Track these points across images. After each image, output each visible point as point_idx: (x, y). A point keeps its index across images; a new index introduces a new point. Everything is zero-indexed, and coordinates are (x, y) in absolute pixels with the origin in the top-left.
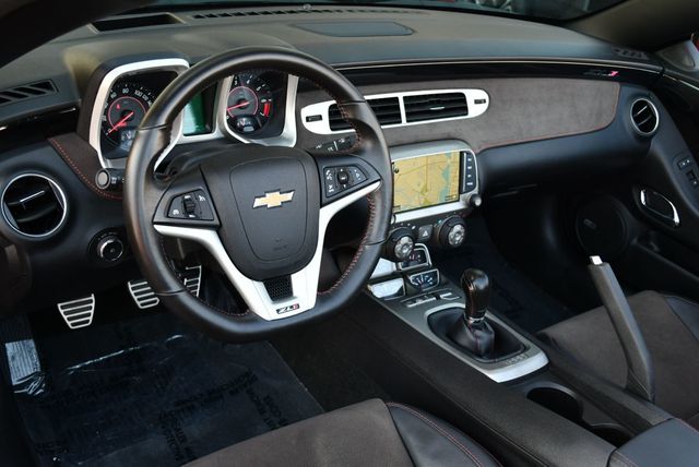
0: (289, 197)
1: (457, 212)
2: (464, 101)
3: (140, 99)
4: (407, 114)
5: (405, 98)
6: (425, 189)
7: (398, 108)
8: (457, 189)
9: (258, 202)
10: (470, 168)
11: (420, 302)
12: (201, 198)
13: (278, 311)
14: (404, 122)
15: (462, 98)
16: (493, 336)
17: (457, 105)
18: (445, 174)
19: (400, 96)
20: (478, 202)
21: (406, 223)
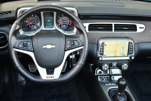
0: (54, 46)
1: (126, 60)
2: (136, 27)
3: (36, 18)
4: (115, 29)
5: (115, 24)
7: (112, 27)
8: (127, 53)
9: (44, 47)
10: (131, 47)
11: (110, 84)
12: (29, 43)
13: (47, 77)
14: (113, 31)
16: (126, 100)
17: (134, 28)
18: (123, 48)
19: (113, 24)
20: (133, 58)
21: (107, 60)
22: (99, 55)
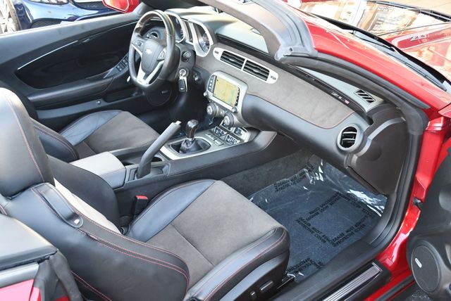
2: (268, 74)
4: (245, 68)
5: (247, 61)
6: (224, 94)
10: (238, 96)
14: (242, 70)
15: (267, 72)
17: (264, 74)
19: (246, 59)
20: (234, 111)
21: (214, 102)
22: (207, 90)
